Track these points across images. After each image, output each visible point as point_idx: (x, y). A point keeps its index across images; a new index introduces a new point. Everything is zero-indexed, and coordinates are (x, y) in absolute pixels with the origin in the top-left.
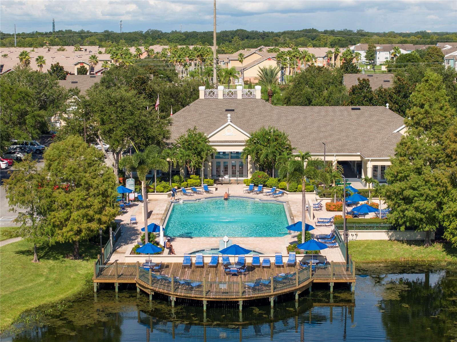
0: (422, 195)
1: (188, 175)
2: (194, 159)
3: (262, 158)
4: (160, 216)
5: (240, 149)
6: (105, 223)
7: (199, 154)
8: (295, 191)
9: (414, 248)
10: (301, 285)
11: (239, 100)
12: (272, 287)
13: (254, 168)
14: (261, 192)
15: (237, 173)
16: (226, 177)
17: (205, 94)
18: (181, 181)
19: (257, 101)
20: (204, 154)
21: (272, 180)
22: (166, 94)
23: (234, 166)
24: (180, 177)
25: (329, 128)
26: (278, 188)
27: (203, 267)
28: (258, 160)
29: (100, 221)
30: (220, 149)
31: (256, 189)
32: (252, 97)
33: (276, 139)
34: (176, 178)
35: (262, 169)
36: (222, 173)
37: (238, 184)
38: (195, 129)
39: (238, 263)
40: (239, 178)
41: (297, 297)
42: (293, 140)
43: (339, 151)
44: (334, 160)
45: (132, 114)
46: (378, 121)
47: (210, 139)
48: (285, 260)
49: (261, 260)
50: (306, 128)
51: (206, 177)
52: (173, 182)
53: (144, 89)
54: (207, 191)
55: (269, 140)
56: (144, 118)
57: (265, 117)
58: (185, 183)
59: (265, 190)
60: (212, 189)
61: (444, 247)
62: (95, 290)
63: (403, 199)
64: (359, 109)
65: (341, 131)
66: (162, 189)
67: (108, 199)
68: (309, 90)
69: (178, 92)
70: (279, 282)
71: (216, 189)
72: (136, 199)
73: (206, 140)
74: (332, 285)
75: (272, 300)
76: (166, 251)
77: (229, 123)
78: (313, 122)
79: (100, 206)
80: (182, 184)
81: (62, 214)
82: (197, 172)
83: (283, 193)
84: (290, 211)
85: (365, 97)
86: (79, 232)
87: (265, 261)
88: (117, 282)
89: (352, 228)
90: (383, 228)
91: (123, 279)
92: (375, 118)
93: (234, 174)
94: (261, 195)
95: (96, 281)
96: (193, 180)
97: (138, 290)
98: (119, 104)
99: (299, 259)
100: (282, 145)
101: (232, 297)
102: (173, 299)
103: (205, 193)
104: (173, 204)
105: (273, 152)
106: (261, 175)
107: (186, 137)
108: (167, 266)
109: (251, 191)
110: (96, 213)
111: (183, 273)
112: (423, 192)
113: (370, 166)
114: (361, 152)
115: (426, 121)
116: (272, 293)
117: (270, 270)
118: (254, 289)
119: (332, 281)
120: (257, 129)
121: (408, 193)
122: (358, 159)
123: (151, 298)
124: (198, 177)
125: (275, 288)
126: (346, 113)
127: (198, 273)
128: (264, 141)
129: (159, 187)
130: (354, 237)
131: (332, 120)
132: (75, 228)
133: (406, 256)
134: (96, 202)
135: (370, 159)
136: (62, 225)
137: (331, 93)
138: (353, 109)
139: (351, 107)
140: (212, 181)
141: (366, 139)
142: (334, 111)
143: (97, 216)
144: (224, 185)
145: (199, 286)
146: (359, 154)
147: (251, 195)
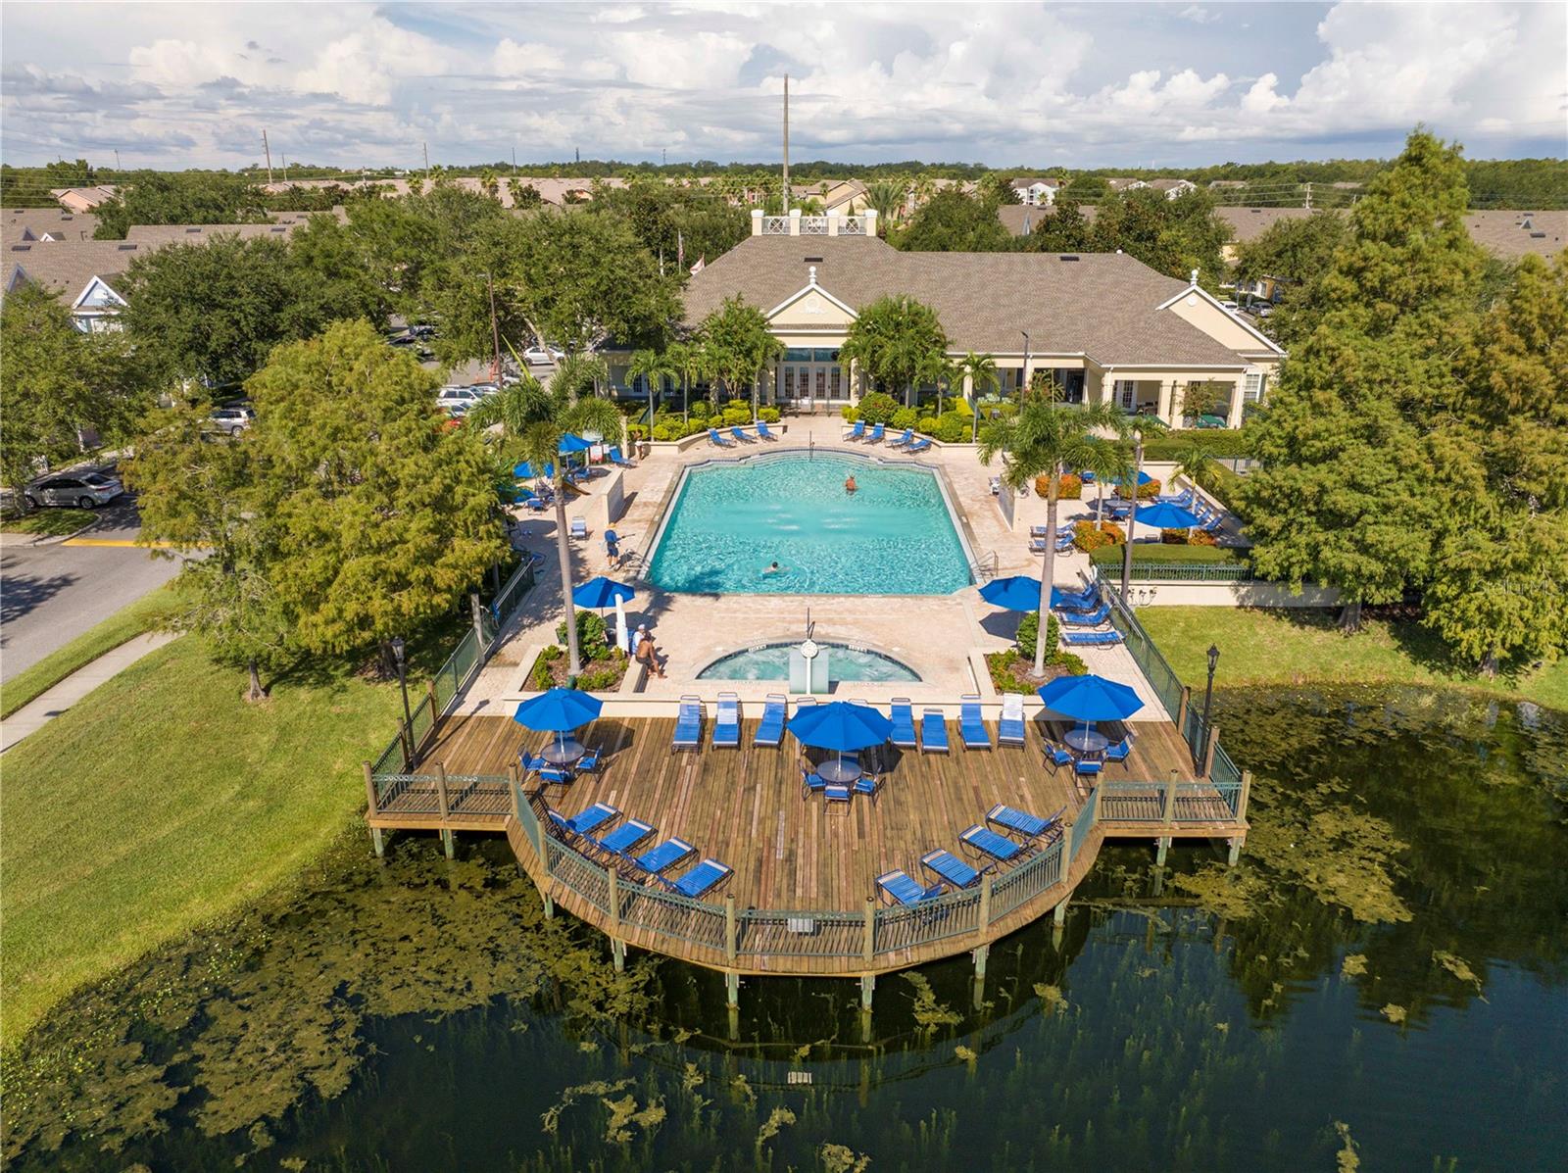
1: (724, 399)
2: (737, 365)
3: (884, 366)
4: (652, 512)
5: (837, 343)
7: (748, 353)
8: (956, 441)
11: (832, 239)
13: (864, 380)
14: (878, 438)
15: (828, 392)
16: (806, 401)
17: (764, 226)
18: (709, 414)
19: (867, 240)
20: (758, 355)
21: (905, 413)
22: (695, 232)
23: (821, 375)
24: (708, 406)
25: (1016, 297)
26: (917, 430)
27: (736, 752)
28: (874, 366)
30: (791, 343)
31: (870, 432)
32: (857, 232)
33: (915, 323)
34: (699, 406)
35: (883, 388)
36: (797, 392)
37: (830, 414)
38: (739, 299)
40: (832, 402)
41: (1059, 915)
42: (948, 324)
43: (1044, 345)
44: (1031, 366)
45: (596, 263)
46: (1117, 284)
47: (772, 322)
50: (968, 298)
51: (763, 403)
52: (692, 415)
54: (766, 436)
55: (898, 324)
56: (621, 273)
57: (884, 274)
58: (718, 417)
59: (891, 435)
60: (775, 430)
62: (379, 850)
64: (1077, 259)
65: (1042, 305)
66: (666, 434)
71: (785, 429)
72: (606, 459)
73: (763, 323)
74: (1164, 844)
75: (980, 960)
76: (633, 673)
77: (813, 285)
78: (983, 286)
80: (712, 420)
82: (746, 395)
83: (928, 445)
84: (954, 496)
88: (447, 826)
89: (1138, 574)
90: (1222, 576)
92: (1109, 279)
93: (821, 394)
94: (880, 446)
95: (377, 824)
96: (736, 410)
98: (566, 238)
100: (925, 334)
102: (618, 947)
103: (760, 441)
104: (688, 470)
105: (910, 353)
106: (880, 402)
107: (721, 316)
108: (628, 738)
109: (857, 436)
110: (413, 562)
111: (671, 782)
113: (1109, 380)
114: (1086, 350)
116: (984, 935)
119: (1166, 832)
120: (870, 300)
121: (1343, 500)
122: (1079, 364)
124: (745, 404)
126: (1049, 266)
127: (719, 782)
128: (886, 325)
129: (659, 430)
130: (1147, 599)
131: (1023, 282)
135: (1112, 366)
138: (1063, 259)
139: (1058, 254)
140: (775, 412)
141: (1094, 322)
142: (1025, 263)
144: (801, 417)
146: (1081, 354)
147: (859, 446)
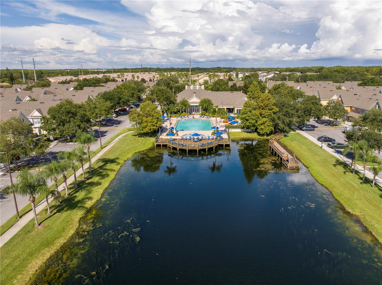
0: (251, 119)
1: (182, 112)
2: (184, 107)
4: (174, 124)
5: (198, 104)
6: (158, 127)
8: (214, 117)
9: (249, 134)
10: (215, 145)
11: (197, 90)
12: (207, 146)
13: (202, 110)
14: (204, 117)
16: (194, 113)
17: (187, 88)
18: (180, 114)
19: (203, 90)
20: (187, 106)
21: (207, 114)
22: (176, 88)
23: (196, 109)
25: (224, 98)
26: (209, 116)
27: (187, 140)
28: (203, 108)
29: (156, 126)
30: (192, 105)
32: (201, 89)
33: (208, 102)
35: (204, 110)
36: (192, 112)
37: (197, 115)
38: (184, 98)
39: (197, 139)
41: (214, 148)
42: (213, 101)
43: (227, 105)
44: (225, 107)
45: (166, 94)
46: (239, 96)
47: (189, 102)
48: (211, 138)
49: (204, 137)
50: (217, 98)
51: (187, 113)
52: (178, 114)
53: (169, 86)
56: (169, 95)
57: (205, 95)
60: (189, 116)
61: (257, 134)
62: (155, 146)
63: (246, 120)
64: (233, 92)
65: (228, 99)
66: (175, 116)
67: (159, 120)
68: (218, 86)
69: (179, 87)
70: (209, 144)
72: (167, 119)
73: (187, 102)
74: (224, 145)
75: (207, 149)
76: (176, 135)
77: (194, 96)
78: (219, 96)
79: (157, 122)
81: (145, 124)
82: (185, 111)
83: (210, 118)
84: (212, 123)
85: (235, 88)
86: (150, 129)
87: (205, 138)
88: (162, 144)
89: (230, 128)
90: (239, 128)
91: (163, 143)
92: (238, 95)
93: (196, 112)
94: (204, 118)
95: (156, 144)
96: (184, 113)
97: (168, 146)
98: (161, 91)
99: (215, 137)
100: (210, 103)
101: (195, 148)
102: (178, 149)
103: (187, 118)
105: (207, 105)
106: (204, 112)
107: (182, 101)
108: (176, 139)
109: (201, 117)
110: (155, 124)
111: (181, 141)
112: (251, 118)
113: (236, 109)
114: (233, 105)
115: (253, 97)
116: (207, 147)
117: (206, 141)
118: (202, 146)
119: (224, 144)
120: (203, 99)
121: (247, 118)
122: (233, 107)
123: (172, 149)
125: (208, 146)
126: (229, 93)
127: (185, 142)
128: (205, 102)
129: (174, 116)
130: (231, 131)
131: (225, 96)
132: (149, 128)
133: (246, 136)
134: (155, 121)
135: (236, 107)
136: (145, 128)
137: (225, 87)
139: (230, 92)
140: (189, 114)
141: (235, 101)
142: (226, 93)
143: (156, 125)
145: (186, 145)
147: (201, 118)
